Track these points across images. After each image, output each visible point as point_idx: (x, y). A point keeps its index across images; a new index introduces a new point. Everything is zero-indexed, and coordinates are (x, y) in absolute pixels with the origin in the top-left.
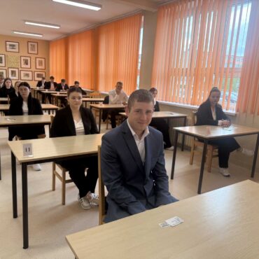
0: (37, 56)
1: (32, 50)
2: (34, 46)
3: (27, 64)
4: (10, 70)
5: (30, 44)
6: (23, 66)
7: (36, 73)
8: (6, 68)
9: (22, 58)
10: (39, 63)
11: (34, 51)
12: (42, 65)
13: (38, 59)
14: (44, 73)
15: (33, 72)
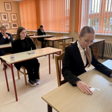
0: (11, 12)
1: (8, 8)
2: (9, 5)
3: (6, 18)
5: (6, 4)
6: (3, 19)
7: (12, 24)
9: (2, 14)
10: (13, 17)
11: (9, 9)
12: (15, 19)
13: (12, 15)
14: (17, 24)
15: (10, 24)
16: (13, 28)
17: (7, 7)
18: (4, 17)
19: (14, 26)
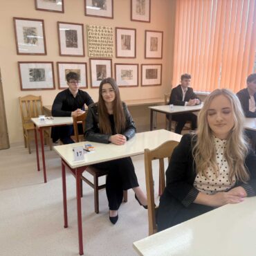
0: (148, 26)
1: (140, 12)
3: (129, 47)
4: (94, 63)
6: (121, 52)
7: (145, 68)
8: (86, 60)
9: (120, 32)
10: (151, 45)
11: (144, 14)
12: (156, 50)
13: (149, 35)
14: (159, 68)
15: (140, 67)
16: (146, 81)
17: (138, 7)
18: (125, 44)
19: (151, 74)
